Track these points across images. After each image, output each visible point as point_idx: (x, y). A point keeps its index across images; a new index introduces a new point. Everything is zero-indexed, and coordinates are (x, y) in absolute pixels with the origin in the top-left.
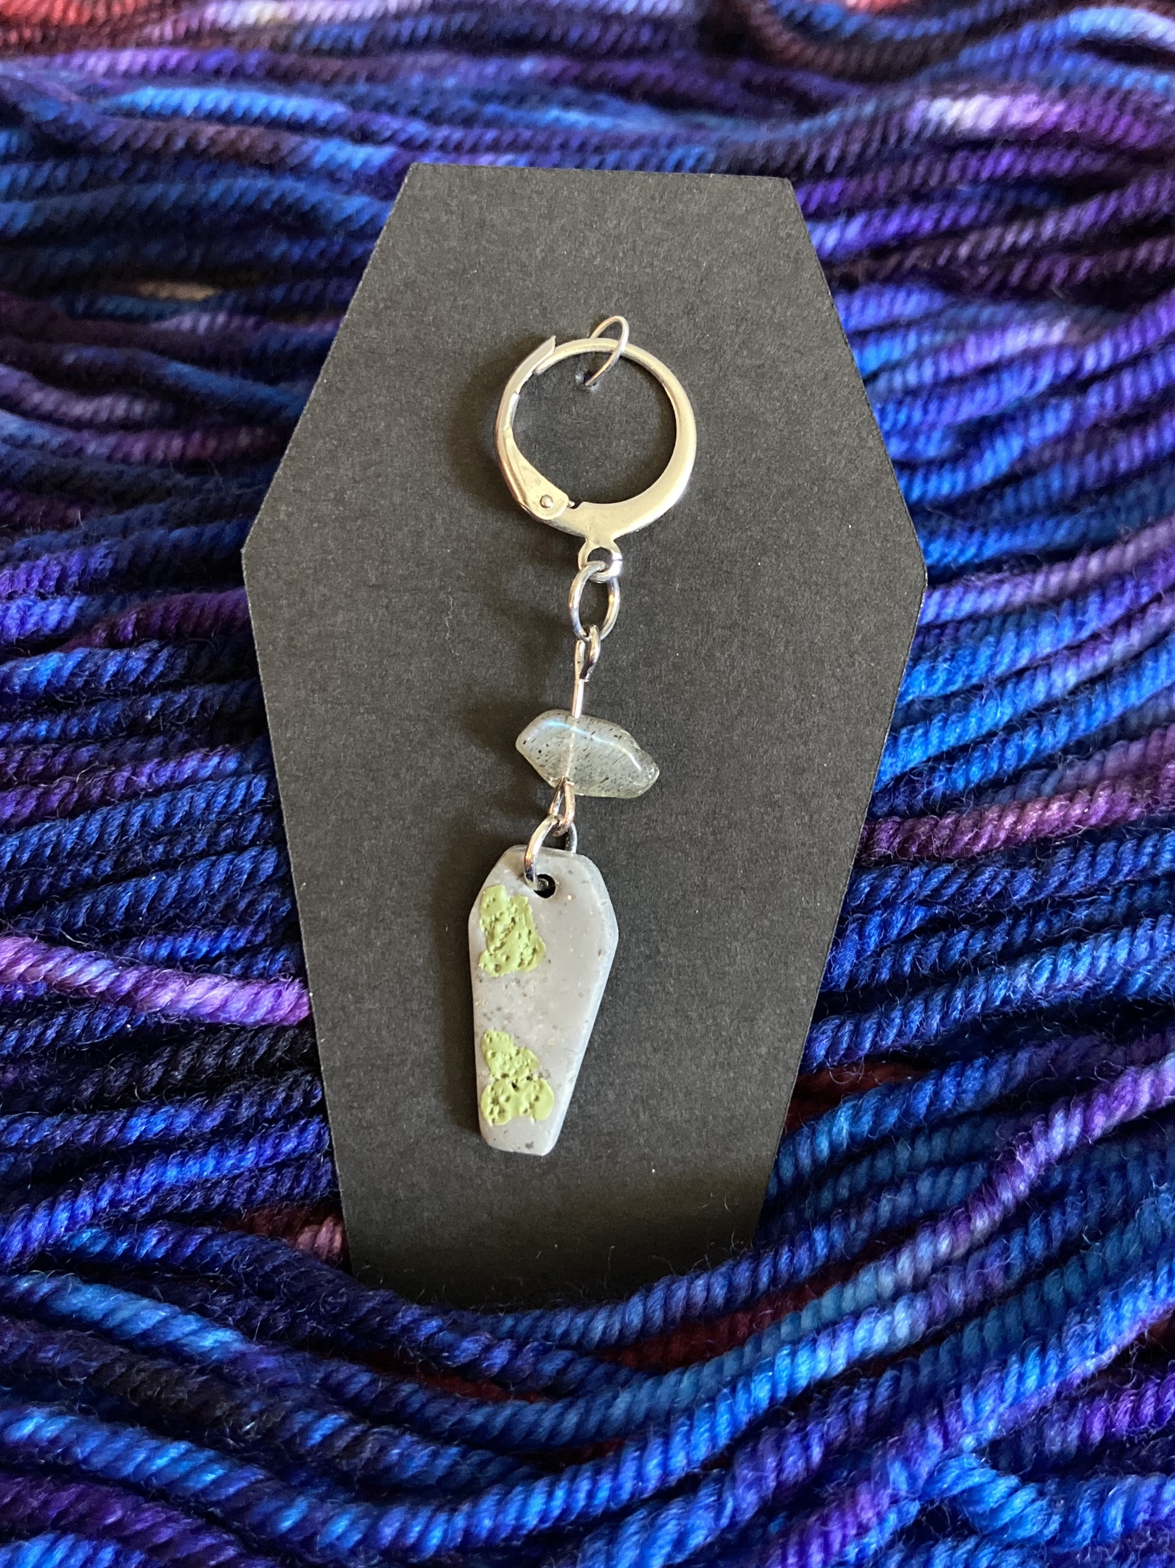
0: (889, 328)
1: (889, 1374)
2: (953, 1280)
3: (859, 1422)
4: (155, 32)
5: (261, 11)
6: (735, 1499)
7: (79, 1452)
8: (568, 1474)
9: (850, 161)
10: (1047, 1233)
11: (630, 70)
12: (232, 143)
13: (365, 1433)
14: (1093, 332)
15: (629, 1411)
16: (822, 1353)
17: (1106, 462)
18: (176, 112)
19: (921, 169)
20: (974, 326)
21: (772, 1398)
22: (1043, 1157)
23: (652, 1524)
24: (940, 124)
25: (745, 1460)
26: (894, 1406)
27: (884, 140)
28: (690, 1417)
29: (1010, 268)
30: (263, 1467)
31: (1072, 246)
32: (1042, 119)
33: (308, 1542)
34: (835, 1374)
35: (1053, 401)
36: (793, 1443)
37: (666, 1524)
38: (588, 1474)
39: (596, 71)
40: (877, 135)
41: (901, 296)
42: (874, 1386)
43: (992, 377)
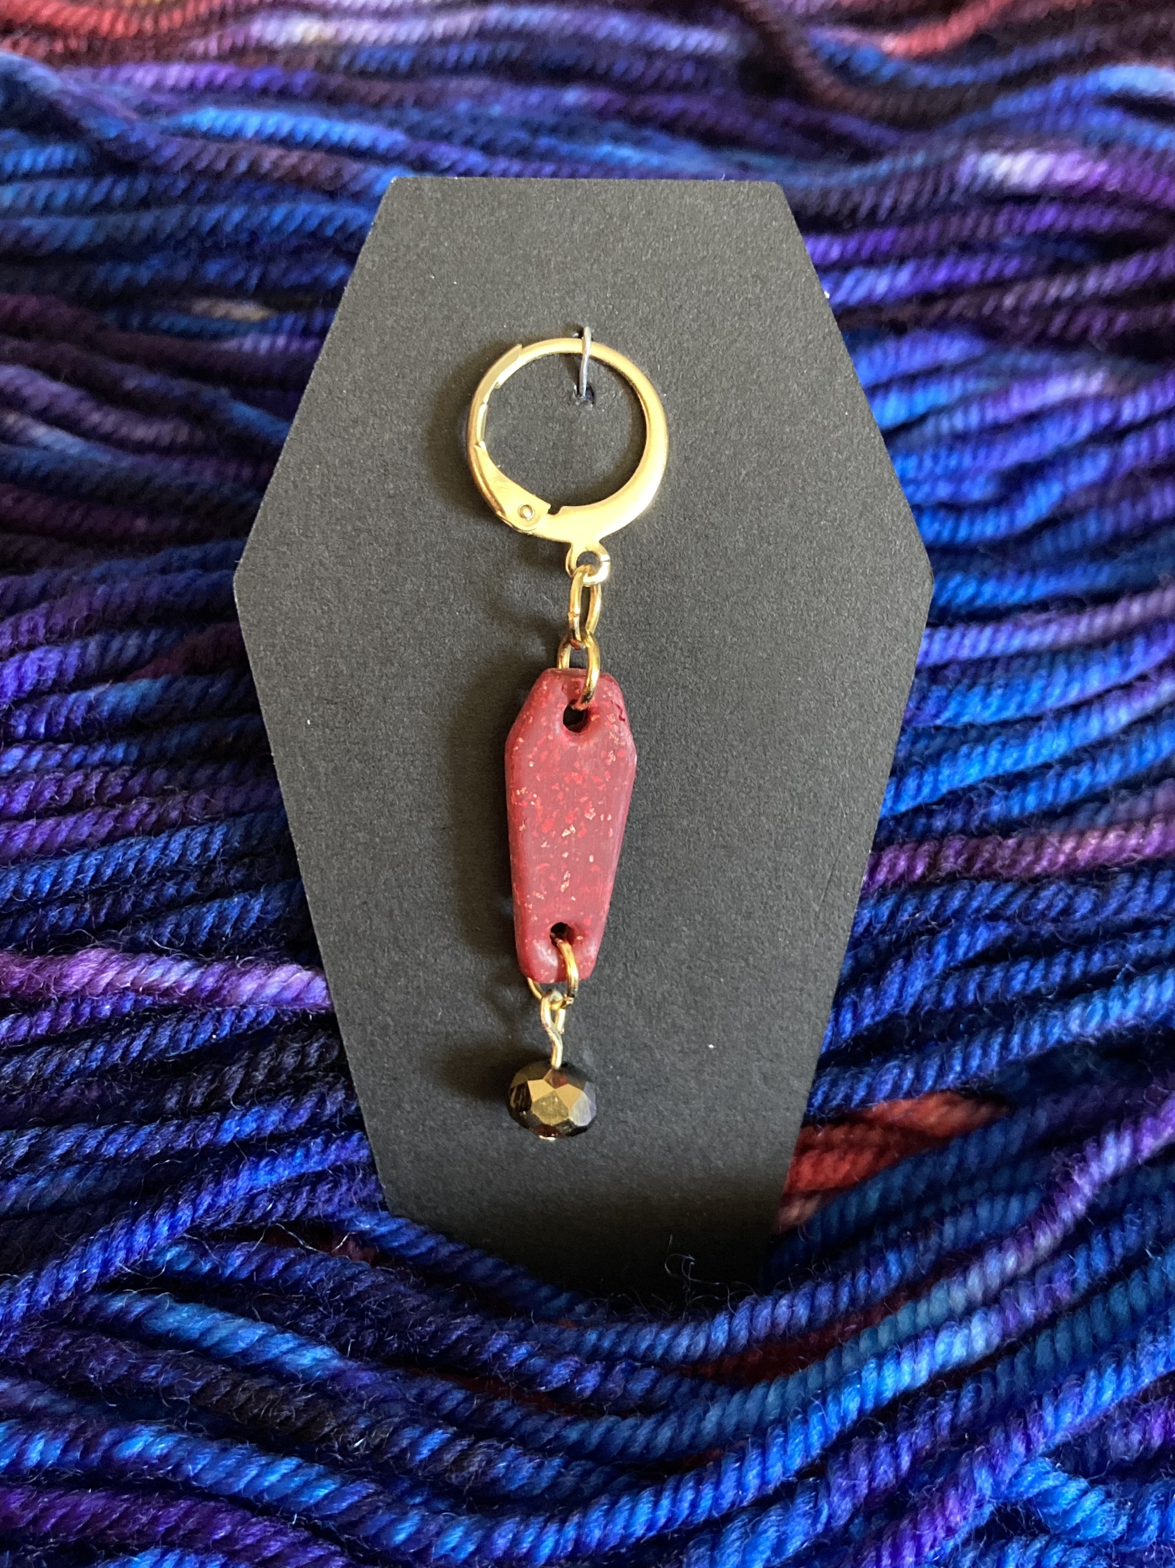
0: (934, 373)
1: (970, 1388)
2: (1023, 1295)
3: (945, 1432)
4: (199, 46)
5: (306, 31)
6: (830, 1504)
7: (190, 1469)
8: (671, 1483)
9: (902, 210)
10: (1110, 1250)
11: (673, 105)
12: (294, 167)
13: (471, 1446)
14: (1130, 383)
15: (720, 1424)
16: (906, 1367)
17: (1140, 509)
18: (237, 136)
19: (970, 222)
20: (1016, 375)
21: (861, 1410)
22: (1097, 1177)
23: (753, 1530)
24: (989, 178)
25: (839, 1469)
26: (976, 1416)
27: (935, 192)
28: (785, 1429)
29: (1049, 320)
30: (373, 1481)
31: (1111, 301)
32: (1086, 178)
33: (422, 1554)
34: (919, 1384)
35: (1090, 450)
36: (883, 1452)
37: (765, 1531)
38: (691, 1484)
39: (640, 104)
40: (929, 187)
41: (945, 341)
42: (957, 1397)
43: (1035, 425)
